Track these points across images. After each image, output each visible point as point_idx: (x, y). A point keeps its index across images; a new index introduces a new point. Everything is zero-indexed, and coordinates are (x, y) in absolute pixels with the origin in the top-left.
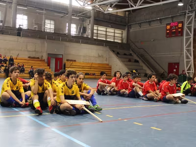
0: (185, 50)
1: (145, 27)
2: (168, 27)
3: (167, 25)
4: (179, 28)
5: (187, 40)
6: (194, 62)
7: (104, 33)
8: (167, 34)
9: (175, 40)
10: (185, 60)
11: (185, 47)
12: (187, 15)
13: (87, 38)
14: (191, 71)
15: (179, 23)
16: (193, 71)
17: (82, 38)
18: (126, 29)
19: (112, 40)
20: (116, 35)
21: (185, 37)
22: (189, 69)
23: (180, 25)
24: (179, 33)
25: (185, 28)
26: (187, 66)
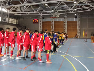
0: (40, 28)
1: (25, 20)
2: (34, 20)
3: (33, 19)
4: (37, 21)
5: (40, 25)
7: (11, 21)
8: (33, 22)
9: (36, 24)
11: (40, 27)
12: (40, 18)
13: (6, 23)
15: (37, 19)
17: (4, 22)
18: (18, 20)
19: (14, 23)
20: (15, 21)
21: (40, 24)
23: (38, 20)
24: (37, 22)
25: (40, 21)
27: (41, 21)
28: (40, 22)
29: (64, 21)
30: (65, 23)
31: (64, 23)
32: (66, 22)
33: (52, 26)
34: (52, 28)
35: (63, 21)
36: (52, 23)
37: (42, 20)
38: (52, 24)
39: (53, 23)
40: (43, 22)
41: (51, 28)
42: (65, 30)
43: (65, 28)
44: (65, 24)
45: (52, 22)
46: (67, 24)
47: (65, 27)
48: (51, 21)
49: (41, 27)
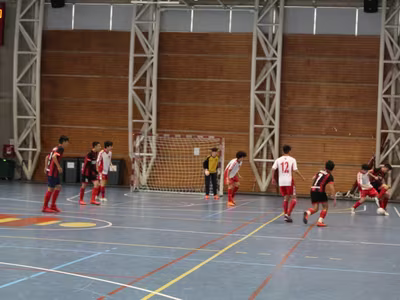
0: (16, 89)
5: (22, 61)
6: (42, 122)
10: (16, 117)
11: (16, 80)
14: (31, 149)
16: (38, 149)
21: (16, 53)
22: (25, 144)
25: (18, 25)
26: (19, 135)
27: (29, 28)
28: (21, 36)
29: (256, 32)
30: (269, 57)
31: (254, 58)
32: (279, 40)
33: (141, 82)
34: (141, 95)
35: (249, 36)
36: (139, 48)
37: (39, 13)
38: (139, 62)
39: (153, 52)
40: (50, 39)
41: (131, 93)
42: (257, 120)
43: (261, 98)
44: (260, 65)
45: (141, 38)
46: (278, 63)
47: (262, 87)
48: (134, 29)
49: (27, 78)
